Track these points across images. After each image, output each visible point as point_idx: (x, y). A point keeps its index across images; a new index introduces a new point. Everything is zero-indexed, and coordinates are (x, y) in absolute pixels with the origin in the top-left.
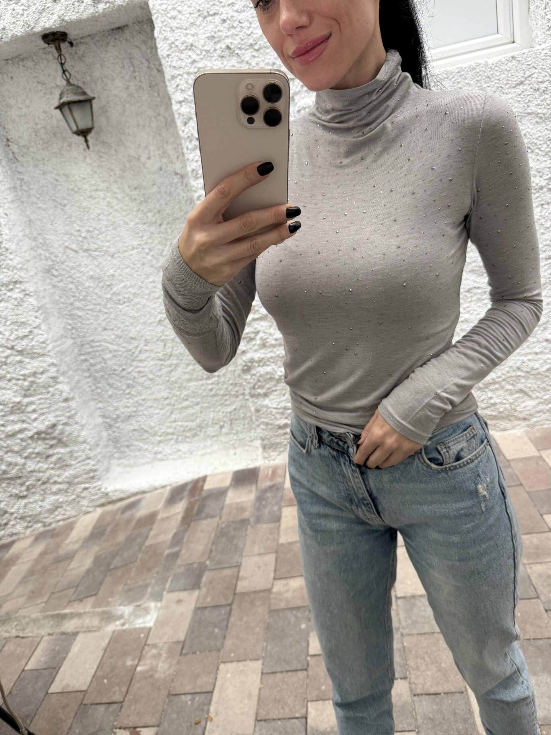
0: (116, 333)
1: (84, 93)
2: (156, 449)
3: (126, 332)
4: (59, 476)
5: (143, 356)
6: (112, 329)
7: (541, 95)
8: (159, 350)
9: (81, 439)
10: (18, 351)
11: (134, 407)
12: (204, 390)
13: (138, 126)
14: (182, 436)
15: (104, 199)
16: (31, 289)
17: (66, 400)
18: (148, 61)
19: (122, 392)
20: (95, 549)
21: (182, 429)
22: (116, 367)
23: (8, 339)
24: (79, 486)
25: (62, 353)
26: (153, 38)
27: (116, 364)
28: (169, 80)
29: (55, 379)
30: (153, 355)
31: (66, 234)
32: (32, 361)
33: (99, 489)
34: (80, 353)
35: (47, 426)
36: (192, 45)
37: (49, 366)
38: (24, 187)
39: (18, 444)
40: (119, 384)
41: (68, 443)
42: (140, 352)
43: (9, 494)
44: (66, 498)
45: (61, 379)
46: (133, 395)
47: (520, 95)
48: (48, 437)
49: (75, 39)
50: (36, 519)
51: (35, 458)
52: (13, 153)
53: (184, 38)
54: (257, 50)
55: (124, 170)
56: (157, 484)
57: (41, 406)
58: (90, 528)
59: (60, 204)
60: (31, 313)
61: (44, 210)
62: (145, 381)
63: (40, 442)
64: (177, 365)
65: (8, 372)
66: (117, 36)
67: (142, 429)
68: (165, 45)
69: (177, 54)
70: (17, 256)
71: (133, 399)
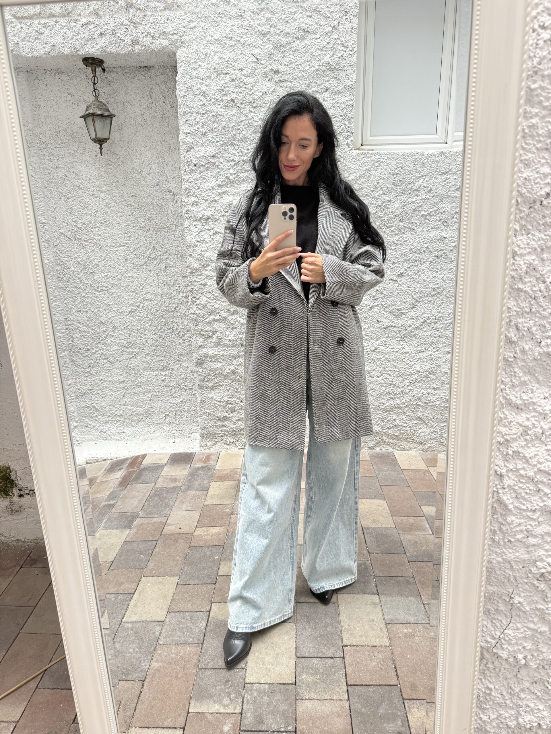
1: (108, 110)
2: (102, 428)
3: (98, 317)
5: (108, 341)
6: (86, 312)
8: (124, 338)
11: (90, 385)
13: (146, 146)
14: (129, 419)
15: (104, 199)
19: (82, 369)
21: (130, 413)
26: (174, 81)
27: (82, 344)
28: (181, 115)
30: (117, 341)
36: (205, 92)
40: (82, 363)
42: (107, 337)
46: (92, 375)
49: (108, 68)
53: (199, 86)
54: (255, 107)
56: (99, 457)
59: (65, 196)
62: (105, 364)
64: (137, 354)
66: (143, 73)
68: (183, 88)
69: (191, 96)
71: (91, 378)
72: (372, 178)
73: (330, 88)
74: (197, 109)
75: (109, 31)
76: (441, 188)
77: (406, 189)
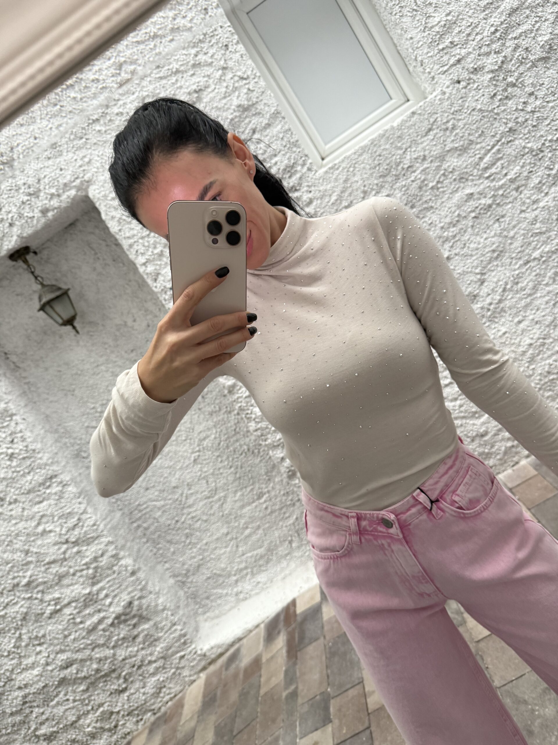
0: (158, 488)
1: (59, 289)
2: (235, 590)
3: (167, 484)
4: (151, 654)
5: (190, 501)
6: (154, 486)
7: (451, 132)
8: (203, 489)
9: (160, 608)
10: (73, 543)
11: (200, 555)
12: (260, 511)
13: (115, 297)
14: (255, 566)
15: (107, 371)
16: (68, 478)
17: (133, 573)
18: (105, 240)
19: (183, 544)
20: (212, 720)
21: (253, 560)
22: (169, 522)
23: (60, 534)
24: (174, 657)
25: (114, 528)
26: (102, 222)
27: (168, 519)
28: (128, 250)
29: (115, 556)
30: (199, 496)
31: (83, 415)
32: (89, 547)
33: (195, 653)
34: (131, 521)
35: (123, 606)
37: (106, 545)
38: (33, 389)
39: (101, 635)
40: (178, 538)
41: (149, 616)
42: (187, 498)
43: (109, 693)
44: (166, 676)
45: (122, 554)
46: (194, 544)
47: (433, 139)
48: (128, 617)
49: (37, 248)
50: (144, 710)
51: (122, 644)
52: (14, 363)
55: (116, 339)
56: (250, 626)
57: (111, 589)
58: (200, 698)
59: (69, 391)
60: (74, 501)
61: (56, 402)
62: (201, 525)
63: (121, 626)
64: (225, 497)
65: (70, 567)
66: (71, 232)
67: (215, 574)
68: (114, 223)
69: (127, 226)
70: (44, 453)
71: (196, 547)
72: (355, 186)
73: (256, 128)
74: (139, 235)
75: (15, 217)
76: (434, 148)
77: (398, 173)
